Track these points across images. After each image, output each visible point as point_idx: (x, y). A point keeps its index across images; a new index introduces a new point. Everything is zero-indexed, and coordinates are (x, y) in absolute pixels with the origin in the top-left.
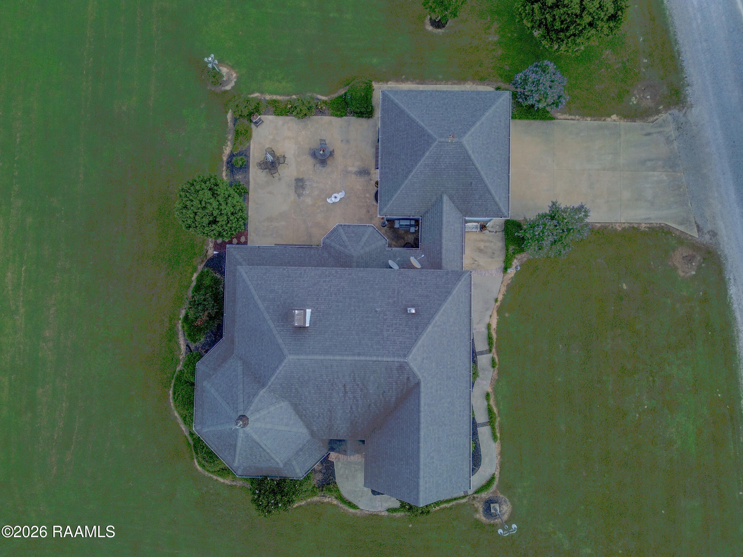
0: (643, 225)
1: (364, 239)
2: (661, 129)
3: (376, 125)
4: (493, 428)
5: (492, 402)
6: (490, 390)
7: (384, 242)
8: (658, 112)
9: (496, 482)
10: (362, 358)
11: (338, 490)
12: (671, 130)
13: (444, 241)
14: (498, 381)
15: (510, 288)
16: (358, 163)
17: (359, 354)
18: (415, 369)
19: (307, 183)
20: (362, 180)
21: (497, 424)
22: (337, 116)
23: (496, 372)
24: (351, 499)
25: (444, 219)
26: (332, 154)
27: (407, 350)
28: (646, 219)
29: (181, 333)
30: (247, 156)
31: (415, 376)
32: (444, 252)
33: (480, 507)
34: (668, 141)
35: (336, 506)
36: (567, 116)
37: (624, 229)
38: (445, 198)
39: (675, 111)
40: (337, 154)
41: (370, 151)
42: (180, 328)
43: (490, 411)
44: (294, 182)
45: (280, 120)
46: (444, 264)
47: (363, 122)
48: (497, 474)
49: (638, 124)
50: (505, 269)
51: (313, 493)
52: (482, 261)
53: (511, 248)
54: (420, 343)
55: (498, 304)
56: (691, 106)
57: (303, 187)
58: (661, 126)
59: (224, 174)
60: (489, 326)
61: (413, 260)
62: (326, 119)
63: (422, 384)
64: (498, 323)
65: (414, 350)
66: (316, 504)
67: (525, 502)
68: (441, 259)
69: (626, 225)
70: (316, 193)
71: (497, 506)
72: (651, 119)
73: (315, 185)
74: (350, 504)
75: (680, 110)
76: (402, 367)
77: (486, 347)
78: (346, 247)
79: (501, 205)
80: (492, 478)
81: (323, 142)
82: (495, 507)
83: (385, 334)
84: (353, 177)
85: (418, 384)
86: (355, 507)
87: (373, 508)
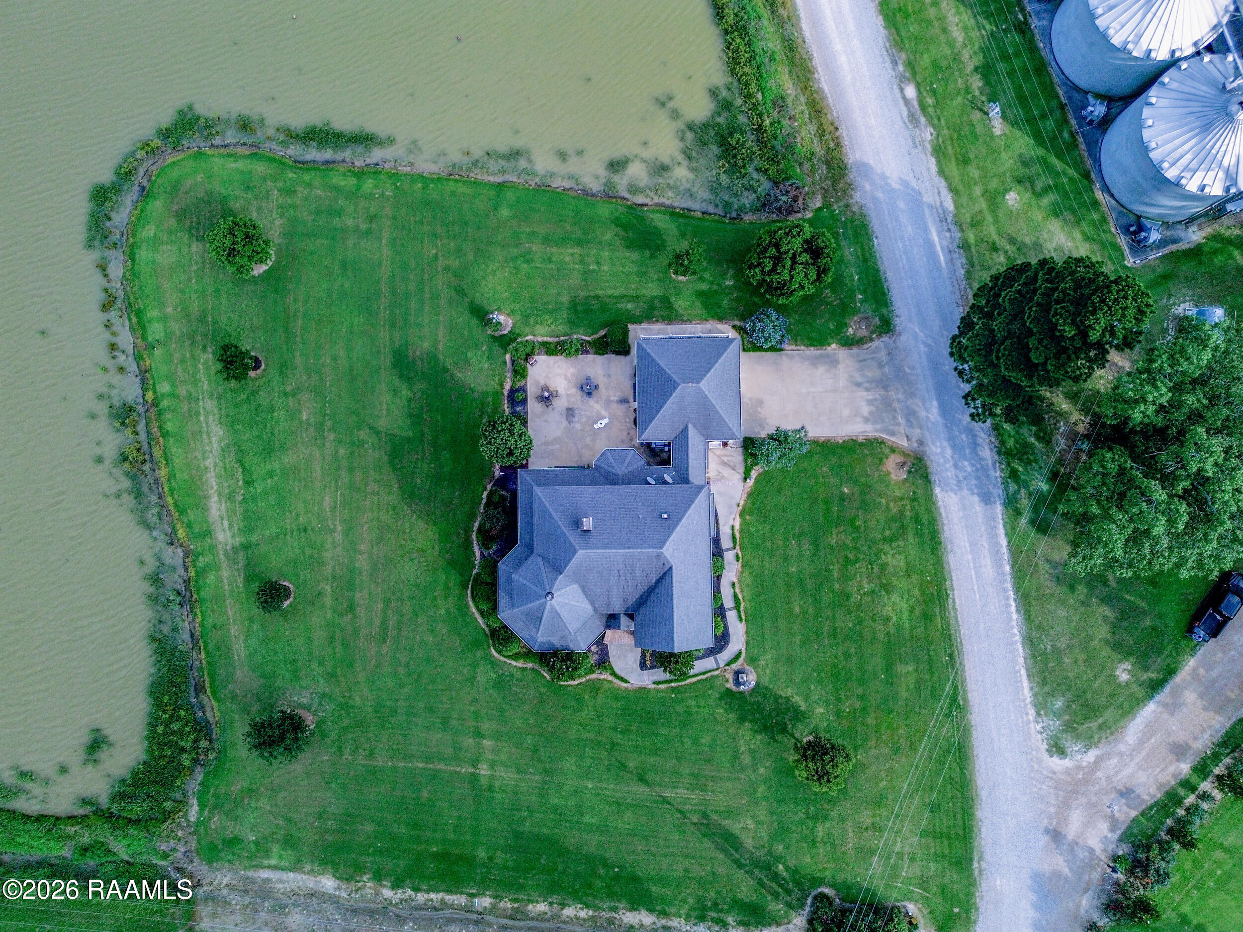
0: (861, 438)
1: (627, 461)
2: (874, 355)
3: (632, 362)
4: (739, 612)
5: (737, 590)
6: (735, 580)
7: (643, 462)
8: (872, 340)
9: (743, 656)
10: (631, 550)
11: (612, 668)
12: (883, 355)
13: (690, 460)
14: (742, 572)
15: (750, 495)
16: (618, 394)
17: (629, 548)
18: (668, 557)
19: (576, 411)
20: (623, 407)
21: (742, 609)
22: (599, 354)
23: (740, 565)
24: (623, 675)
25: (690, 443)
26: (596, 387)
27: (662, 544)
28: (863, 432)
29: (475, 543)
30: (525, 391)
31: (668, 562)
32: (690, 469)
33: (730, 676)
34: (881, 366)
35: (611, 682)
36: (793, 347)
37: (844, 441)
38: (690, 426)
39: (885, 338)
40: (601, 386)
41: (628, 384)
42: (474, 538)
43: (735, 596)
44: (565, 411)
45: (552, 359)
46: (691, 478)
47: (621, 358)
48: (744, 651)
49: (855, 350)
50: (745, 479)
51: (592, 671)
52: (726, 472)
53: (749, 461)
54: (671, 539)
55: (740, 508)
56: (900, 334)
57: (573, 416)
58: (874, 352)
59: (506, 406)
60: (733, 527)
61: (666, 476)
62: (590, 357)
63: (674, 568)
64: (741, 525)
65: (668, 543)
66: (594, 681)
67: (768, 672)
68: (688, 474)
69: (847, 438)
70: (584, 420)
71: (744, 676)
72: (866, 346)
73: (583, 413)
74: (622, 679)
75: (890, 338)
76: (659, 556)
77: (731, 545)
78: (613, 467)
79: (734, 430)
80: (740, 653)
81: (588, 379)
82: (743, 677)
83: (647, 533)
84: (615, 404)
85: (671, 568)
86: (627, 682)
87: (642, 681)
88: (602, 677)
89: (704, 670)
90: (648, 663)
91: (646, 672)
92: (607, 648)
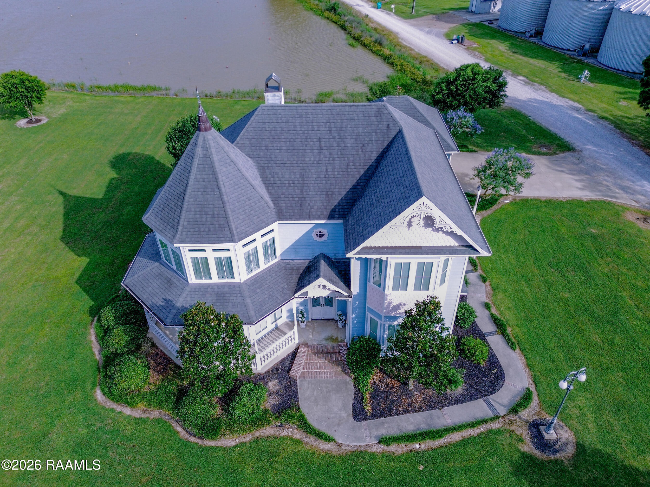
0: (585, 199)
2: (564, 159)
4: (506, 337)
5: (495, 311)
8: (557, 154)
9: (535, 399)
12: (573, 160)
21: (510, 334)
24: (322, 427)
28: (584, 196)
31: (395, 122)
34: (574, 164)
39: (569, 153)
49: (545, 156)
51: (265, 423)
56: (581, 151)
66: (267, 439)
69: (569, 198)
71: (550, 431)
74: (321, 436)
75: (573, 153)
80: (528, 394)
85: (400, 131)
86: (329, 439)
87: (358, 439)
88: (284, 433)
89: (471, 420)
90: (368, 408)
91: (364, 423)
92: (295, 385)
